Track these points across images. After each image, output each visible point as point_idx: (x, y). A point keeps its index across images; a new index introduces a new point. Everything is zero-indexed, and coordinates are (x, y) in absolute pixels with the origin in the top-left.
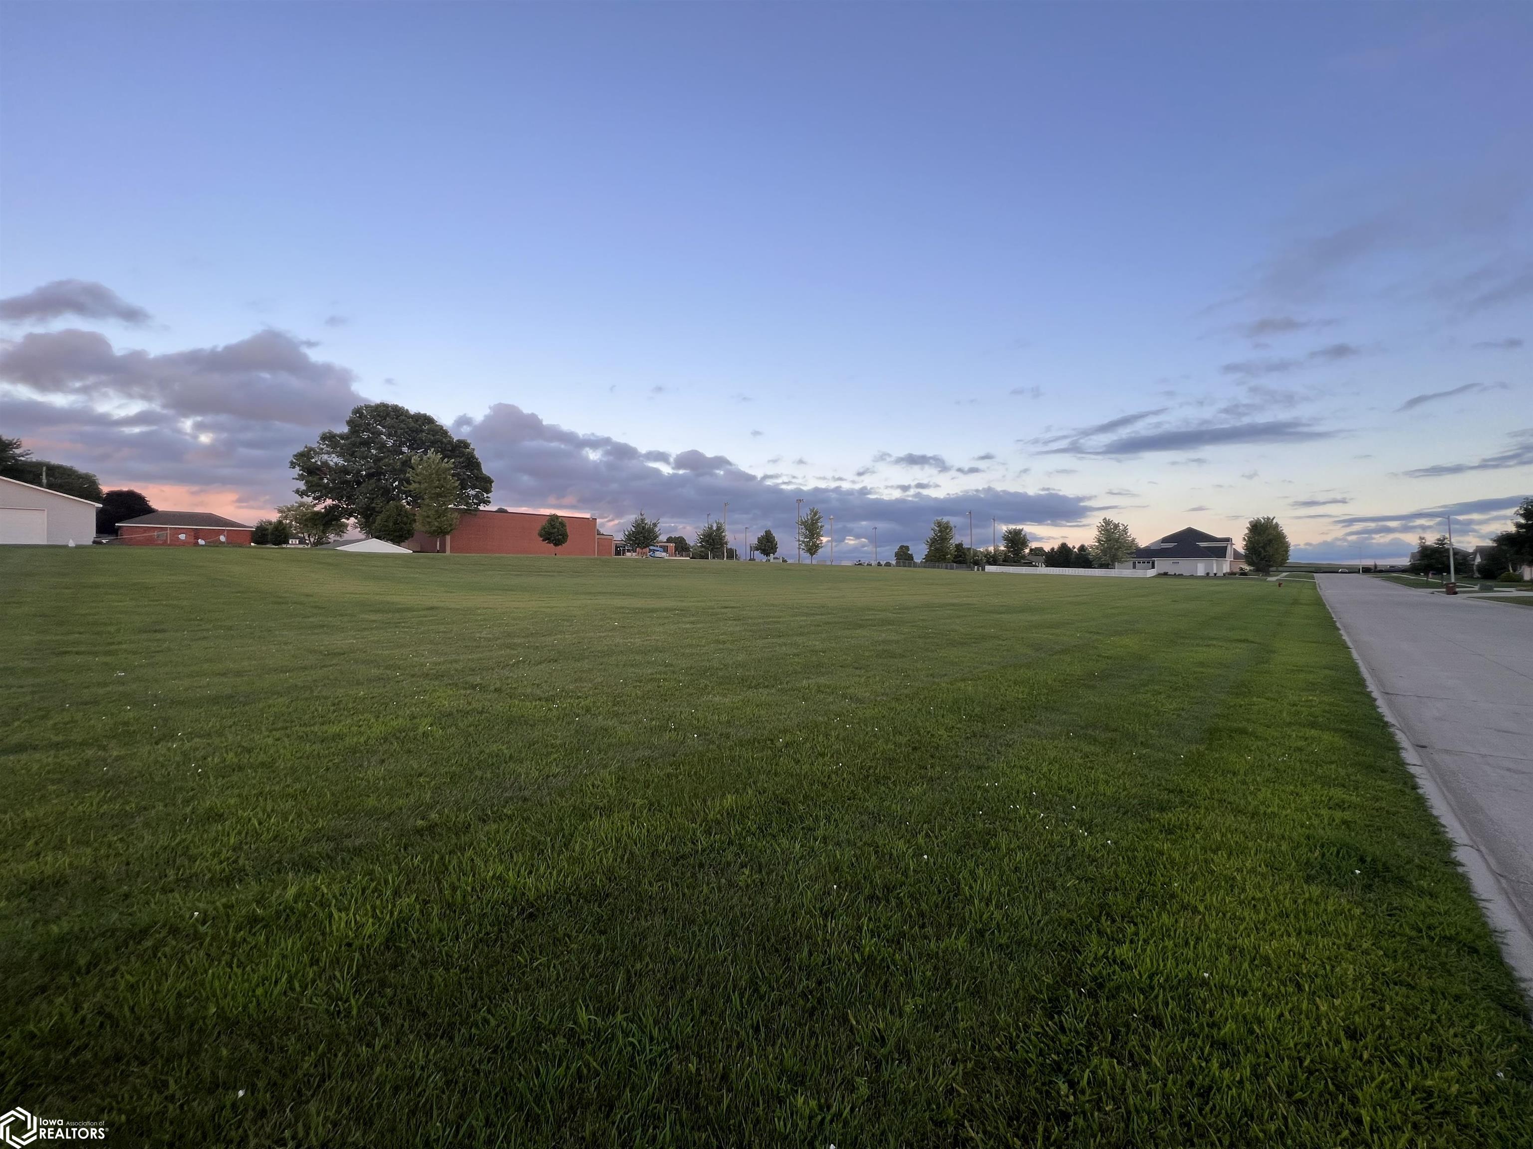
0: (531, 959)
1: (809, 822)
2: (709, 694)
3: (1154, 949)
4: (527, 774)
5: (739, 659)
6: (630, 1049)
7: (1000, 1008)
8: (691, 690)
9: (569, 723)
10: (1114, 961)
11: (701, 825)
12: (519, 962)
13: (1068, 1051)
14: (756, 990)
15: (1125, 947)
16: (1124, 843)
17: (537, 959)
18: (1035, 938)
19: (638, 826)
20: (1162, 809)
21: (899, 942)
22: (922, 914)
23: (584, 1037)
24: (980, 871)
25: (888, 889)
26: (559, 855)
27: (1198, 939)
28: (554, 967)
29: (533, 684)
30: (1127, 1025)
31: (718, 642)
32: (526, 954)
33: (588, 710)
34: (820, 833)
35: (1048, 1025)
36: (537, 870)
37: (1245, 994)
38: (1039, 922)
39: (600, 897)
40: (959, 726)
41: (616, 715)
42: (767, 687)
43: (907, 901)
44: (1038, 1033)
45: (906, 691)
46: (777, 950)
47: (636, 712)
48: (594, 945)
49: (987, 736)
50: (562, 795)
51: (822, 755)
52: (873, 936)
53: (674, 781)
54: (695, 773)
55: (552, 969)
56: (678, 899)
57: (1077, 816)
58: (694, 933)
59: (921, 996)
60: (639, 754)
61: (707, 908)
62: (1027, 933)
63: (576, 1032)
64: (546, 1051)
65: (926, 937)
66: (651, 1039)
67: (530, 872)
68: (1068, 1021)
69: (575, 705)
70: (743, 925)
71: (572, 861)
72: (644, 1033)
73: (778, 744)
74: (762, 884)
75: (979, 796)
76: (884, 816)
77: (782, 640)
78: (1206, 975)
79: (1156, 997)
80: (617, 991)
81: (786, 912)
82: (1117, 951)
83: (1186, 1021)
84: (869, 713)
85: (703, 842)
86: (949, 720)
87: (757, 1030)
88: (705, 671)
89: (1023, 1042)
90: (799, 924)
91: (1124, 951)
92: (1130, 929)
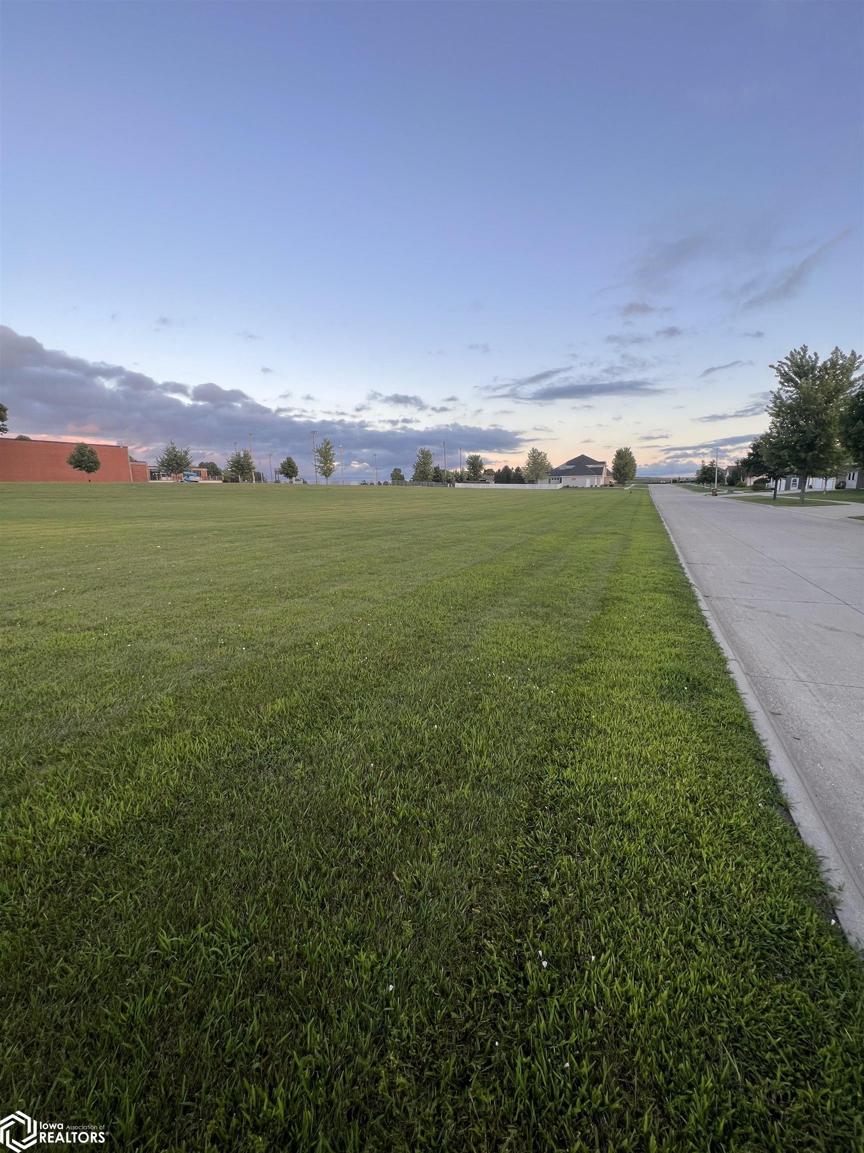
0: (106, 895)
1: (346, 712)
2: (252, 607)
3: (586, 767)
4: (82, 708)
5: (275, 573)
6: (213, 957)
7: (496, 836)
8: (236, 606)
9: (120, 650)
10: (563, 781)
11: (257, 731)
12: (94, 901)
13: (541, 857)
14: (319, 869)
15: (569, 769)
16: (561, 691)
17: (112, 894)
18: (514, 775)
19: (200, 742)
20: (580, 662)
21: (423, 800)
22: (437, 773)
23: (169, 958)
24: (474, 731)
25: (411, 757)
26: (124, 786)
27: (610, 753)
28: (131, 897)
29: (79, 614)
30: (575, 828)
31: (255, 558)
32: (100, 891)
33: (139, 634)
34: (356, 720)
35: (527, 839)
36: (103, 804)
37: (637, 786)
38: (515, 761)
39: (168, 817)
40: (448, 614)
41: (168, 637)
42: (301, 596)
43: (426, 765)
44: (522, 848)
45: (409, 590)
46: (332, 830)
47: (187, 632)
48: (168, 866)
49: (468, 621)
50: (121, 724)
51: (351, 652)
52: (404, 800)
53: (228, 694)
54: (247, 684)
55: (129, 900)
56: (244, 803)
57: (532, 676)
58: (261, 831)
59: (443, 842)
60: (193, 672)
61: (270, 807)
62: (508, 772)
63: (160, 955)
64: (130, 984)
65: (442, 792)
66: (232, 940)
67: (97, 808)
68: (540, 834)
69: (125, 631)
70: (302, 815)
71: (138, 788)
72: (226, 937)
73: (316, 648)
74: (314, 773)
75: (468, 670)
76: (403, 696)
77: (310, 553)
78: (616, 778)
79: (590, 802)
80: (195, 904)
81: (335, 795)
82: (565, 775)
83: (608, 815)
84: (384, 611)
85: (261, 745)
86: (441, 611)
87: (323, 906)
88: (246, 587)
89: (513, 858)
90: (347, 803)
91: (568, 773)
92: (570, 755)
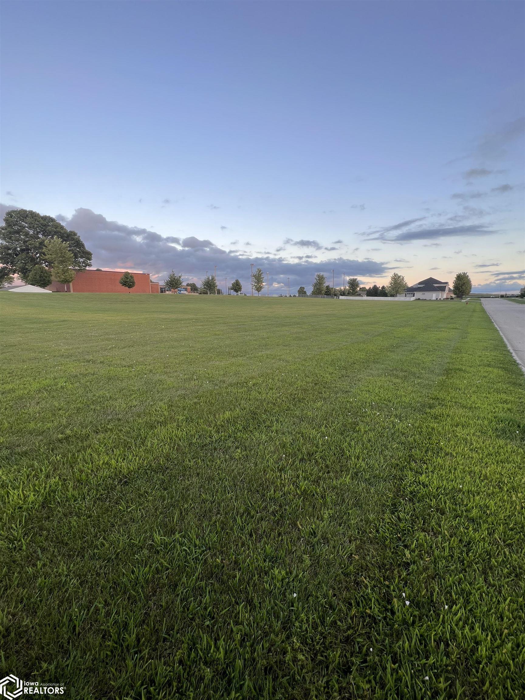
0: (126, 507)
1: (268, 423)
2: (213, 361)
3: (437, 476)
4: (120, 406)
5: (227, 343)
6: (184, 553)
7: (369, 512)
8: (204, 359)
9: (141, 378)
10: (419, 483)
11: (214, 428)
12: (120, 509)
13: (403, 530)
14: (249, 513)
15: (424, 476)
16: (417, 425)
17: (130, 507)
18: (382, 474)
19: (181, 431)
20: (430, 408)
21: (317, 482)
22: (327, 466)
23: (159, 548)
24: (353, 443)
25: (310, 455)
26: (139, 449)
27: (455, 469)
28: (140, 510)
29: (121, 359)
30: (429, 515)
31: (216, 335)
32: (124, 504)
33: (151, 371)
34: (274, 428)
35: (392, 517)
36: (128, 457)
37: (479, 494)
38: (382, 466)
39: (163, 469)
40: (335, 372)
41: (166, 373)
42: (242, 356)
43: (320, 460)
44: (388, 523)
45: (309, 356)
46: (258, 491)
47: (176, 371)
48: (161, 496)
49: (348, 377)
50: (139, 416)
51: (272, 389)
52: (305, 480)
53: (198, 406)
54: (209, 401)
55: (138, 512)
56: (205, 468)
57: (394, 413)
58: (214, 485)
59: (331, 509)
60: (179, 393)
61: (220, 472)
62: (377, 472)
63: (154, 546)
64: (137, 558)
65: (330, 478)
66: (195, 546)
67: (124, 459)
68: (401, 515)
69: (144, 368)
70: (239, 479)
71: (147, 451)
72: (192, 543)
73: (250, 385)
74: (247, 456)
75: (348, 406)
76: (304, 418)
77: (247, 333)
78: (461, 486)
79: (441, 499)
80: (175, 520)
81: (260, 470)
82: (421, 479)
83: (455, 510)
84: (293, 367)
85: (216, 436)
86: (331, 370)
87: (251, 535)
88: (210, 350)
89: (382, 527)
90: (267, 476)
91: (423, 478)
92: (425, 466)
